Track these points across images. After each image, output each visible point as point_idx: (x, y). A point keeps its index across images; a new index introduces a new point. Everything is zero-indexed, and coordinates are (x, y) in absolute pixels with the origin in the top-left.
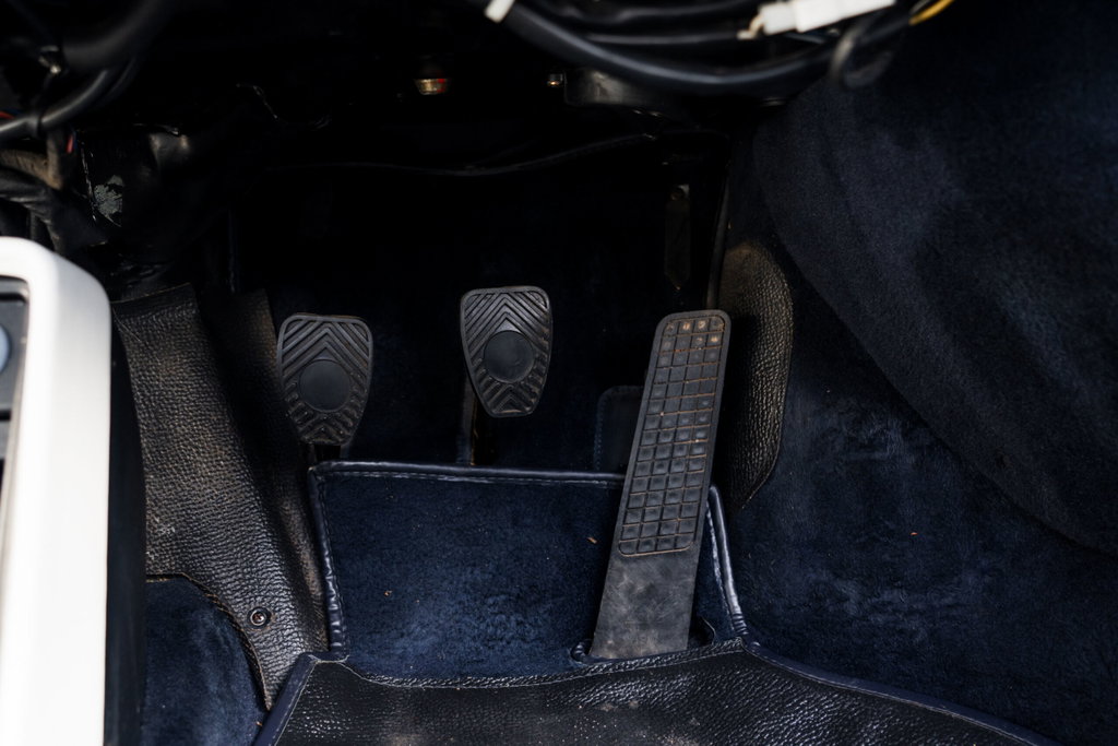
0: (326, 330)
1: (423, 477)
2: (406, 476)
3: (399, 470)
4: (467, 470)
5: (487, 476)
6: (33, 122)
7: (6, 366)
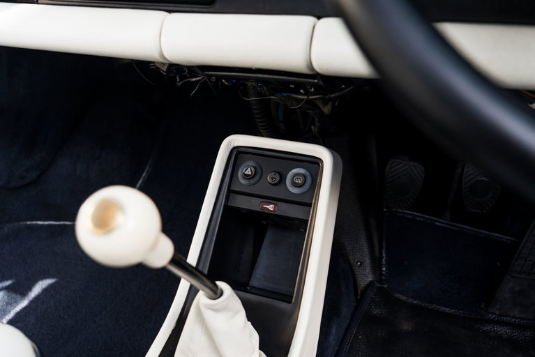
0: (407, 167)
1: (428, 221)
2: (422, 219)
3: (419, 216)
4: (446, 222)
5: (457, 227)
6: (328, 97)
7: (310, 187)
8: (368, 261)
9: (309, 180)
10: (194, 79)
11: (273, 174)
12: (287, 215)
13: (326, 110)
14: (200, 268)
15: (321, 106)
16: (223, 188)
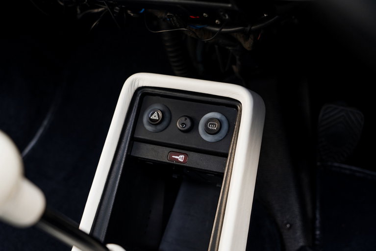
0: (343, 113)
6: (248, 28)
7: (227, 134)
8: (298, 223)
9: (225, 126)
10: (96, 11)
11: (183, 119)
12: (199, 167)
13: (247, 45)
14: (96, 234)
15: (241, 40)
16: (126, 135)
